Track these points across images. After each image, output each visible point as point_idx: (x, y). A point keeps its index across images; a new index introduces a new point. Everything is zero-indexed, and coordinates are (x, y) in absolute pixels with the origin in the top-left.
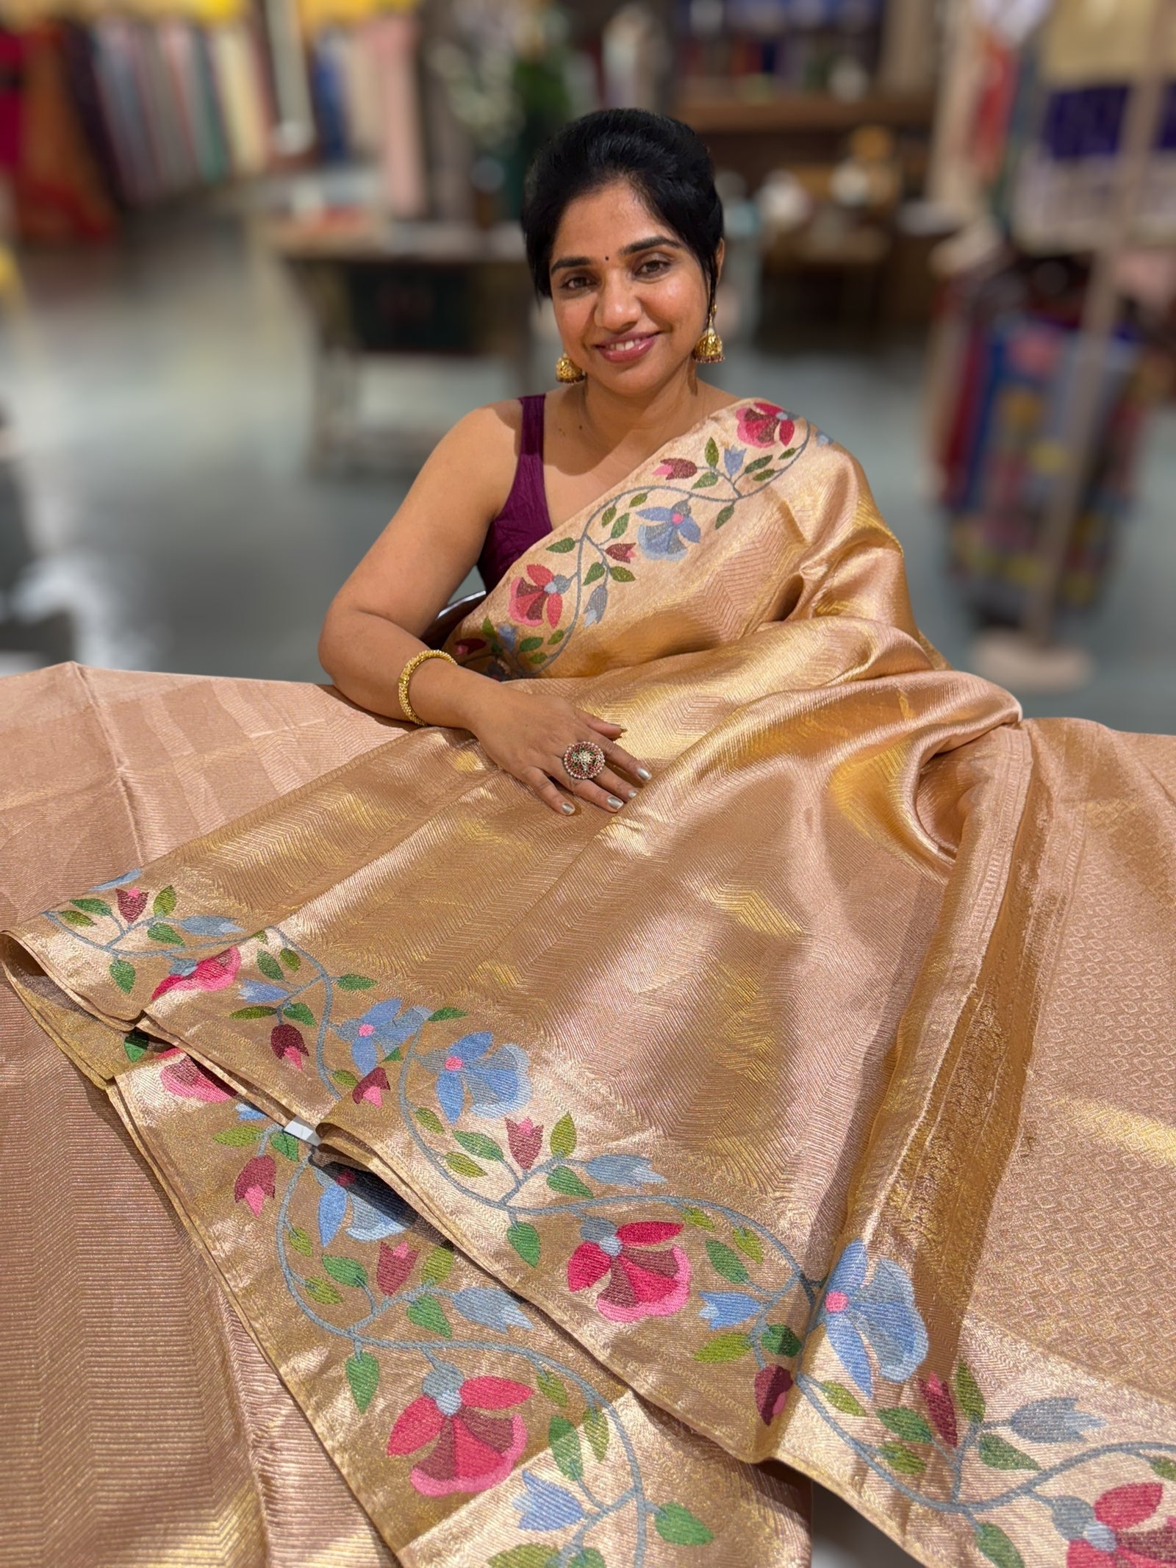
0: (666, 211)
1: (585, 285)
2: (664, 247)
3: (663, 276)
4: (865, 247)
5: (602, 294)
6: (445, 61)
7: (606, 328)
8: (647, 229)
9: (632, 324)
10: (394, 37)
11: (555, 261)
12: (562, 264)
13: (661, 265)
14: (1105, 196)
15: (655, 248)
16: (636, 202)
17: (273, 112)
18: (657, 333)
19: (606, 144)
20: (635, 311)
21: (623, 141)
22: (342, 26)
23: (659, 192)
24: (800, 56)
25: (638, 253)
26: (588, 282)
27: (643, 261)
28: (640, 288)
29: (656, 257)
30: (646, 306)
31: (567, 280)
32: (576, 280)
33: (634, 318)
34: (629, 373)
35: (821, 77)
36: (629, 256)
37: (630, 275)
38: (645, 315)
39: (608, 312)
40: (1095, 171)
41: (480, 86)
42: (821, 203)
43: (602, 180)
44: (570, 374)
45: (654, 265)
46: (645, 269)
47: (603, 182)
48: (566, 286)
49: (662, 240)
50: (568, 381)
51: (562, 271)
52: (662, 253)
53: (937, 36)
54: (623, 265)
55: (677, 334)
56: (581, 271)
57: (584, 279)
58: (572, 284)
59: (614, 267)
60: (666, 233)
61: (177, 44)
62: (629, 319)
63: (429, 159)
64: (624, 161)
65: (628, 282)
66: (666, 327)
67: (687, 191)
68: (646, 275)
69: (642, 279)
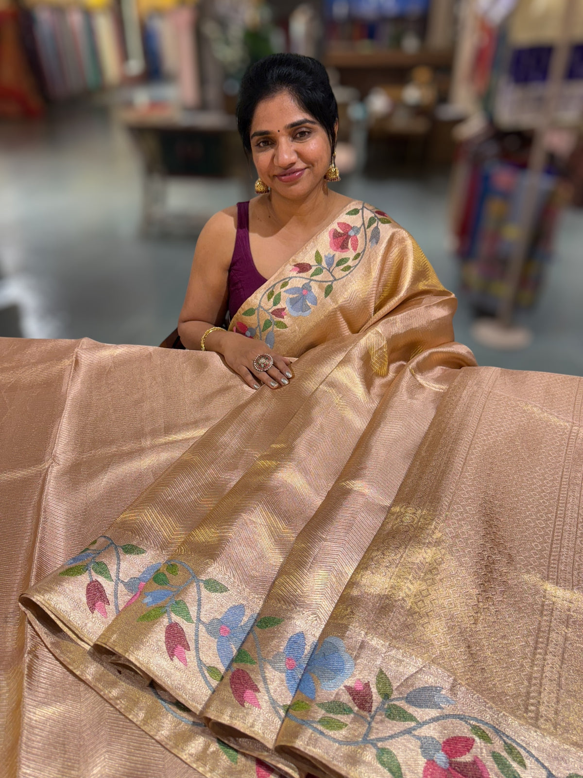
0: (308, 106)
1: (268, 144)
2: (308, 124)
3: (308, 139)
4: (419, 126)
5: (277, 149)
6: (210, 29)
7: (280, 167)
8: (299, 116)
9: (293, 164)
10: (185, 17)
11: (252, 133)
12: (256, 134)
13: (307, 133)
14: (540, 102)
15: (303, 125)
16: (292, 101)
17: (124, 55)
18: (306, 168)
19: (276, 71)
20: (294, 157)
21: (285, 70)
22: (159, 12)
23: (304, 96)
24: (387, 31)
25: (294, 128)
26: (270, 143)
27: (297, 132)
28: (296, 145)
29: (304, 129)
30: (300, 155)
31: (259, 142)
32: (263, 142)
33: (294, 161)
34: (293, 187)
35: (397, 41)
36: (289, 130)
37: (291, 139)
38: (299, 159)
39: (280, 158)
40: (536, 89)
41: (227, 43)
42: (397, 104)
43: (275, 91)
44: (262, 189)
45: (303, 134)
46: (298, 135)
47: (275, 92)
48: (258, 145)
49: (306, 121)
50: (261, 192)
51: (256, 138)
52: (306, 127)
53: (454, 22)
54: (287, 134)
55: (316, 168)
56: (266, 137)
57: (268, 142)
58: (261, 144)
59: (283, 135)
60: (308, 117)
61: (76, 19)
62: (291, 162)
63: (202, 79)
64: (285, 80)
65: (290, 143)
66: (310, 164)
67: (319, 95)
68: (299, 139)
69: (297, 141)
